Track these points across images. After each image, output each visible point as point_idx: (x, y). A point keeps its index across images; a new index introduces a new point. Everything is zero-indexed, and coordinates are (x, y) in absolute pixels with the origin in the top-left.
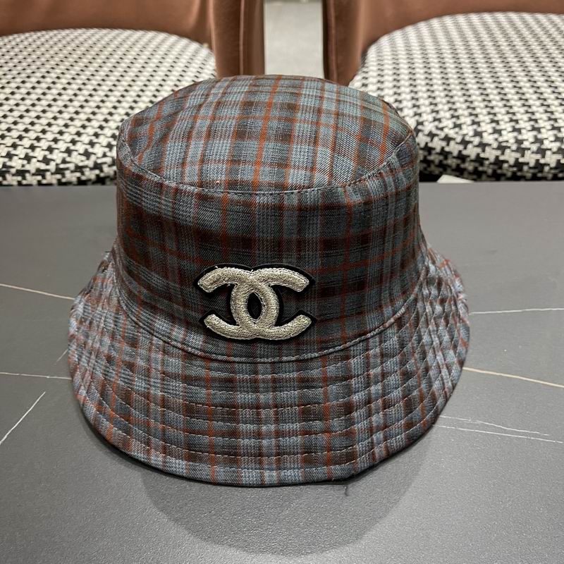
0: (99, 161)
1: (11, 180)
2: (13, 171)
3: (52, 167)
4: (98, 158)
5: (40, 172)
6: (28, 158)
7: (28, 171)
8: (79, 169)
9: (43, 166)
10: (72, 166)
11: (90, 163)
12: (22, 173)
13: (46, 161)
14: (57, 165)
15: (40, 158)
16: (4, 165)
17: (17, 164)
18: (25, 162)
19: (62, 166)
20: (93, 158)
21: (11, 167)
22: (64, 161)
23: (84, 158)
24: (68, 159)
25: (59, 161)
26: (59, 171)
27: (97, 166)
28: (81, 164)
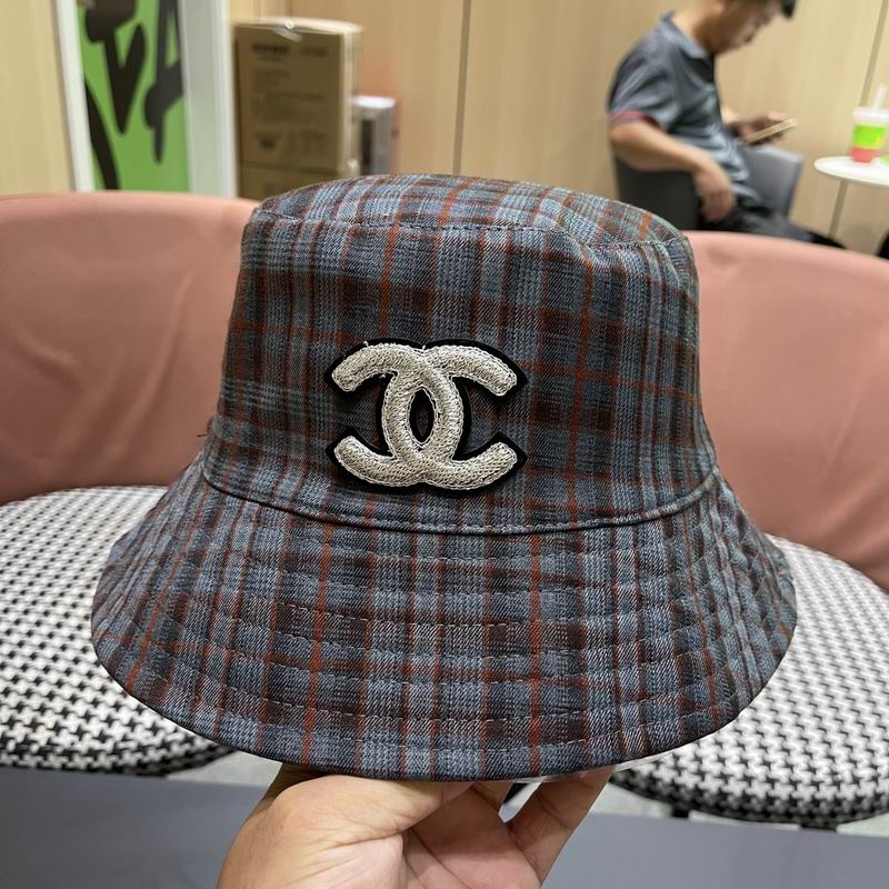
0: (169, 738)
1: (54, 761)
2: (59, 750)
3: (109, 746)
4: (168, 734)
5: (93, 753)
6: (80, 733)
7: (77, 752)
8: (142, 749)
9: (97, 745)
10: (132, 745)
11: (157, 740)
12: (69, 753)
13: (102, 738)
14: (115, 744)
15: (96, 734)
16: (49, 742)
17: (65, 740)
18: (76, 738)
19: (122, 745)
20: (161, 735)
21: (57, 745)
22: (125, 739)
23: (149, 734)
24: (131, 736)
25: (118, 737)
26: (117, 752)
27: (165, 745)
28: (145, 743)
